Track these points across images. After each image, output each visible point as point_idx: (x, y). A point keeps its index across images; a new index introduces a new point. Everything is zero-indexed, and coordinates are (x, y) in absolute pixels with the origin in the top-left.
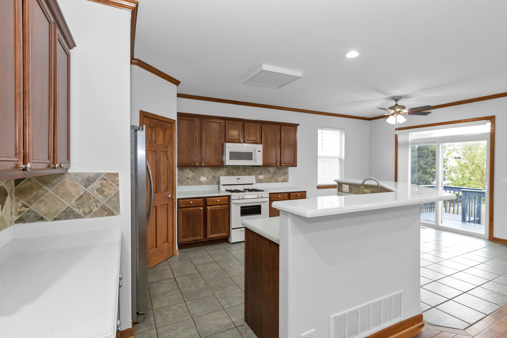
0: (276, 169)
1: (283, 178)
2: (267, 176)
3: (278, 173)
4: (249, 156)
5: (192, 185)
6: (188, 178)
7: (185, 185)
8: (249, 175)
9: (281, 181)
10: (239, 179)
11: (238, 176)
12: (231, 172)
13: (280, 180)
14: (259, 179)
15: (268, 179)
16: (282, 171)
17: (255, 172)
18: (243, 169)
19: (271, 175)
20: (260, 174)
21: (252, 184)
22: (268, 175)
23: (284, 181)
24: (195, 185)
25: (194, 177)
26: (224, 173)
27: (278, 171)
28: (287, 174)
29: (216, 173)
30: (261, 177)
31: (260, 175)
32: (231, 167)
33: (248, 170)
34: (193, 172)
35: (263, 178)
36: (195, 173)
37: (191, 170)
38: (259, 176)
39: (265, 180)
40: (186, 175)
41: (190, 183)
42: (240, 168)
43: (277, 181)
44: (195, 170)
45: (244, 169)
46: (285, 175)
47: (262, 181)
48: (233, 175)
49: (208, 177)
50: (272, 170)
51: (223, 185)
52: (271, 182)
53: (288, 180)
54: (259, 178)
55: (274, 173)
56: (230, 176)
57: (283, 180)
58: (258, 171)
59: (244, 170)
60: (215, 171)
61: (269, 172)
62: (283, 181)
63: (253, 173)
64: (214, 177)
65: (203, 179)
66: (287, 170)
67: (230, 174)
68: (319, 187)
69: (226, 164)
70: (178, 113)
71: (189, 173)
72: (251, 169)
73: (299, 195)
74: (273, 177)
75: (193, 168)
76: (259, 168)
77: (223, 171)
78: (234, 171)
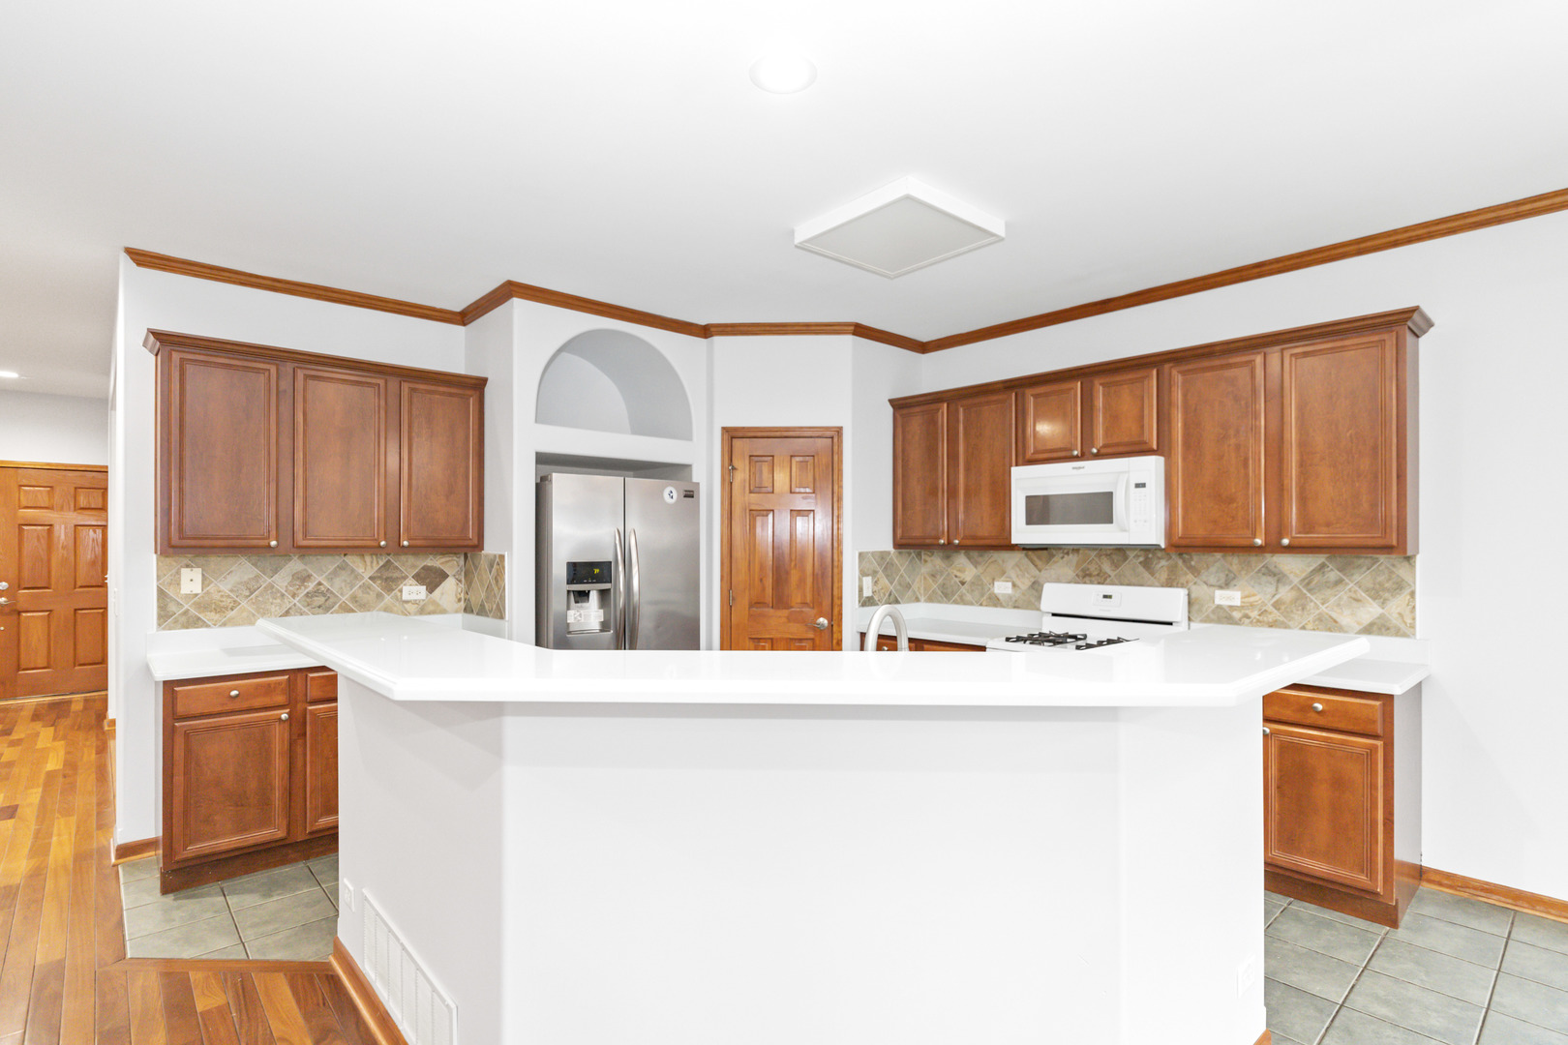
0: (1323, 566)
1: (1371, 611)
2: (1264, 593)
3: (1339, 582)
4: (1099, 508)
5: (972, 604)
6: (963, 583)
7: (956, 602)
8: (1170, 583)
9: (1358, 628)
10: (1110, 597)
11: (1122, 584)
12: (1093, 568)
13: (1345, 619)
14: (1219, 607)
15: (1270, 608)
16: (1364, 576)
17: (1196, 572)
18: (1141, 559)
19: (1285, 593)
20: (1226, 585)
21: (1170, 624)
22: (1271, 589)
23: (1380, 628)
24: (981, 605)
25: (977, 582)
26: (1070, 573)
27: (1333, 575)
28: (1408, 591)
29: (1040, 571)
30: (1229, 598)
31: (1221, 588)
32: (1093, 554)
33: (1163, 563)
34: (976, 564)
35: (1237, 602)
36: (981, 569)
37: (969, 558)
38: (1218, 593)
39: (1254, 614)
40: (958, 574)
41: (969, 597)
42: (1131, 554)
43: (1329, 625)
44: (980, 559)
45: (1147, 558)
46: (1387, 595)
47: (1237, 615)
48: (1102, 579)
49: (1018, 583)
50: (1295, 566)
51: (1054, 615)
52: (1286, 627)
53: (1413, 626)
54: (1218, 602)
55: (1307, 582)
56: (1092, 583)
57: (1372, 624)
58: (1213, 569)
59: (1147, 564)
60: (1038, 563)
61: (1279, 577)
62: (1368, 630)
63: (1190, 576)
64: (1034, 583)
65: (1002, 588)
66: (1403, 572)
67: (1090, 575)
69: (1017, 538)
70: (891, 401)
71: (965, 568)
72: (1180, 562)
73: (1319, 707)
74: (1300, 602)
75: (975, 554)
76: (1218, 555)
77: (1065, 566)
78: (1107, 567)
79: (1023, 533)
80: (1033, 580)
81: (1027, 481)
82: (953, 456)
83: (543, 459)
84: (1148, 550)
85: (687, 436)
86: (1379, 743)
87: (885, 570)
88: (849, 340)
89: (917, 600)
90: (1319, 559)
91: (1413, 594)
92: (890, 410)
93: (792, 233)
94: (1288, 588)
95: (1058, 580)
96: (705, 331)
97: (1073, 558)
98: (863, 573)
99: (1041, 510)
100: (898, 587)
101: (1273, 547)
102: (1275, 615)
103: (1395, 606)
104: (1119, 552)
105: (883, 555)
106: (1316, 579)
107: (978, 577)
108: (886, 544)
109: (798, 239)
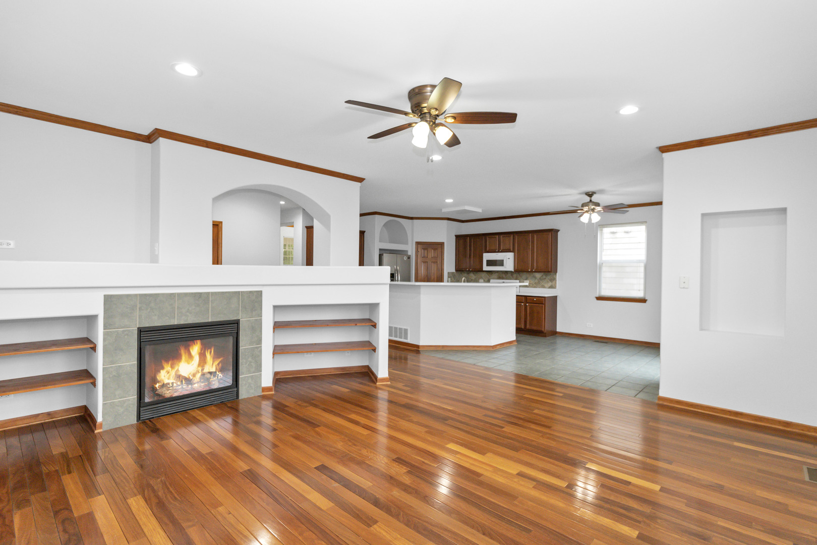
1: (550, 284)
3: (545, 278)
4: (501, 263)
8: (515, 279)
9: (548, 287)
11: (505, 279)
13: (546, 285)
16: (549, 277)
17: (521, 277)
19: (536, 281)
20: (526, 279)
22: (534, 280)
23: (551, 287)
26: (496, 277)
27: (544, 277)
29: (489, 277)
30: (527, 282)
32: (500, 273)
34: (475, 275)
37: (473, 273)
38: (525, 281)
39: (531, 285)
43: (543, 287)
46: (552, 281)
48: (502, 278)
50: (538, 275)
52: (536, 287)
53: (556, 286)
55: (540, 279)
58: (524, 276)
59: (512, 275)
61: (535, 277)
66: (555, 276)
67: (500, 278)
68: (600, 298)
69: (484, 270)
70: (456, 236)
71: (472, 276)
72: (517, 275)
73: (535, 300)
74: (539, 283)
75: (475, 273)
76: (525, 273)
77: (495, 275)
78: (504, 276)
79: (486, 268)
80: (488, 279)
81: (487, 256)
82: (470, 250)
83: (380, 250)
84: (511, 272)
85: (406, 243)
86: (543, 305)
87: (453, 277)
88: (446, 221)
90: (542, 274)
91: (556, 280)
92: (455, 237)
93: (441, 210)
95: (494, 279)
96: (412, 218)
97: (497, 274)
98: (448, 277)
99: (490, 263)
100: (456, 279)
101: (531, 271)
102: (535, 285)
103: (554, 283)
104: (506, 272)
105: (453, 273)
106: (542, 277)
107: (475, 279)
108: (453, 270)
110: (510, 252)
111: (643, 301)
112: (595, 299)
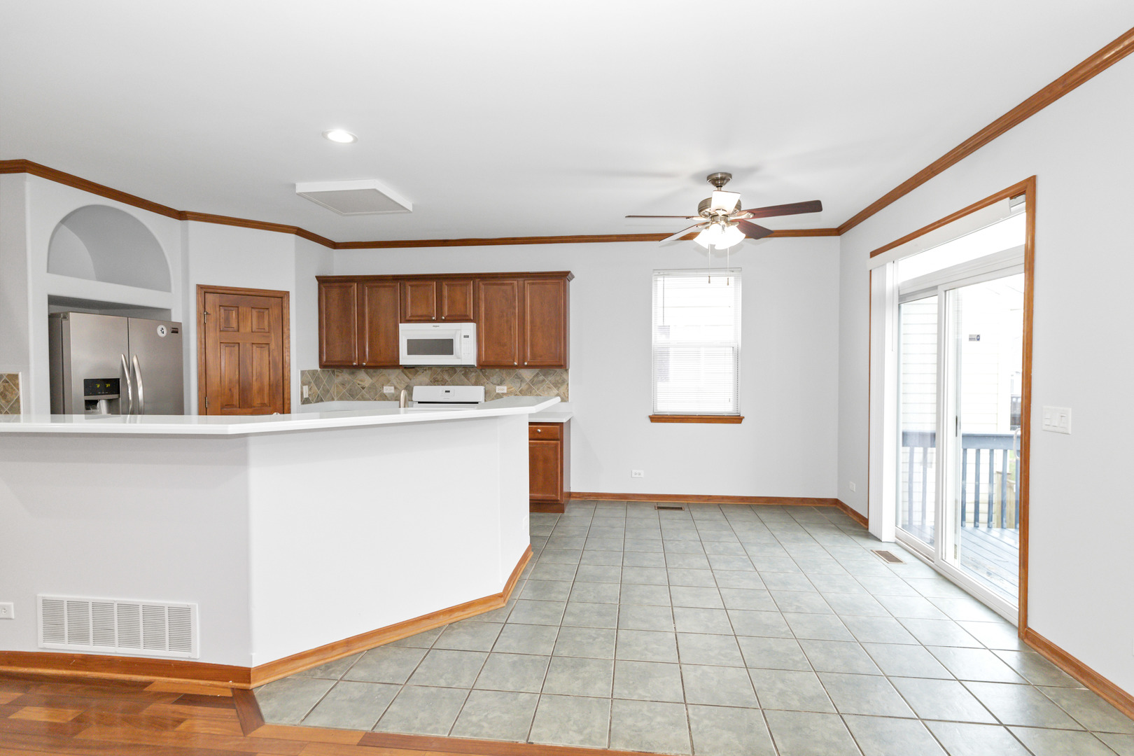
0: (538, 374)
1: (554, 392)
2: (516, 387)
3: (543, 381)
5: (369, 400)
6: (363, 388)
7: (358, 399)
8: (476, 384)
10: (449, 391)
11: (453, 385)
12: (439, 377)
15: (518, 393)
16: (551, 378)
17: (488, 378)
18: (463, 372)
19: (524, 386)
20: (501, 384)
21: (477, 403)
22: (518, 385)
24: (375, 400)
25: (373, 387)
26: (427, 379)
27: (541, 378)
28: (566, 383)
29: (410, 379)
30: (501, 389)
31: (498, 385)
32: (439, 370)
33: (473, 374)
34: (371, 377)
35: (505, 391)
36: (375, 380)
37: (367, 373)
38: (497, 387)
40: (360, 383)
41: (367, 396)
42: (458, 370)
44: (374, 374)
45: (466, 372)
46: (559, 385)
47: (505, 397)
48: (444, 383)
49: (398, 387)
50: (527, 374)
51: (419, 402)
53: (568, 398)
54: (497, 392)
55: (532, 381)
56: (439, 385)
58: (495, 377)
59: (465, 374)
60: (409, 374)
61: (522, 380)
63: (485, 380)
64: (407, 386)
65: (388, 390)
66: (564, 376)
67: (438, 381)
68: (656, 418)
69: (401, 363)
70: (318, 278)
71: (364, 379)
72: (481, 374)
73: (539, 430)
74: (529, 390)
75: (371, 371)
76: (497, 370)
77: (424, 377)
78: (446, 377)
79: (405, 359)
80: (406, 384)
81: (409, 332)
82: (361, 315)
83: (53, 300)
84: (466, 369)
86: (559, 442)
87: (315, 381)
88: (292, 237)
89: (333, 399)
90: (537, 370)
91: (568, 384)
92: (317, 282)
93: (294, 186)
94: (525, 384)
95: (421, 385)
96: (182, 215)
97: (429, 372)
98: (303, 384)
99: (417, 347)
100: (322, 392)
101: (521, 366)
103: (562, 390)
104: (452, 369)
105: (314, 372)
106: (536, 379)
107: (373, 384)
108: (315, 366)
109: (298, 191)
110: (468, 320)
111: (737, 419)
112: (649, 420)
